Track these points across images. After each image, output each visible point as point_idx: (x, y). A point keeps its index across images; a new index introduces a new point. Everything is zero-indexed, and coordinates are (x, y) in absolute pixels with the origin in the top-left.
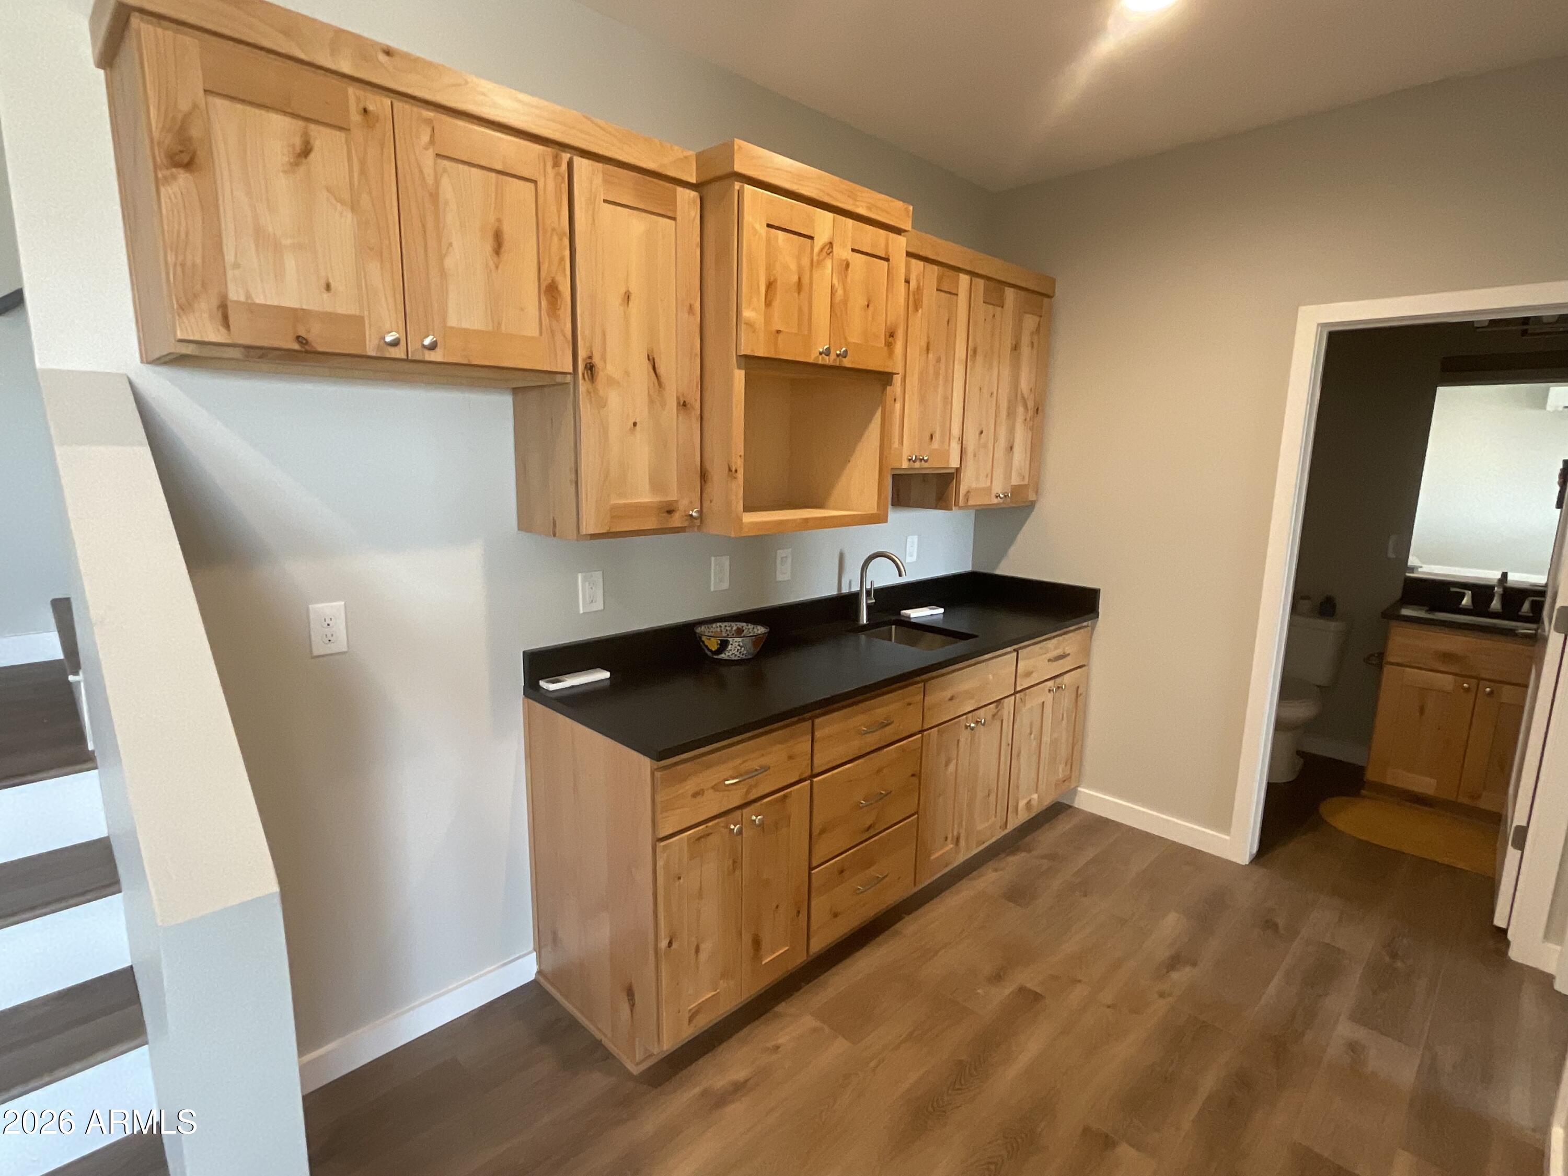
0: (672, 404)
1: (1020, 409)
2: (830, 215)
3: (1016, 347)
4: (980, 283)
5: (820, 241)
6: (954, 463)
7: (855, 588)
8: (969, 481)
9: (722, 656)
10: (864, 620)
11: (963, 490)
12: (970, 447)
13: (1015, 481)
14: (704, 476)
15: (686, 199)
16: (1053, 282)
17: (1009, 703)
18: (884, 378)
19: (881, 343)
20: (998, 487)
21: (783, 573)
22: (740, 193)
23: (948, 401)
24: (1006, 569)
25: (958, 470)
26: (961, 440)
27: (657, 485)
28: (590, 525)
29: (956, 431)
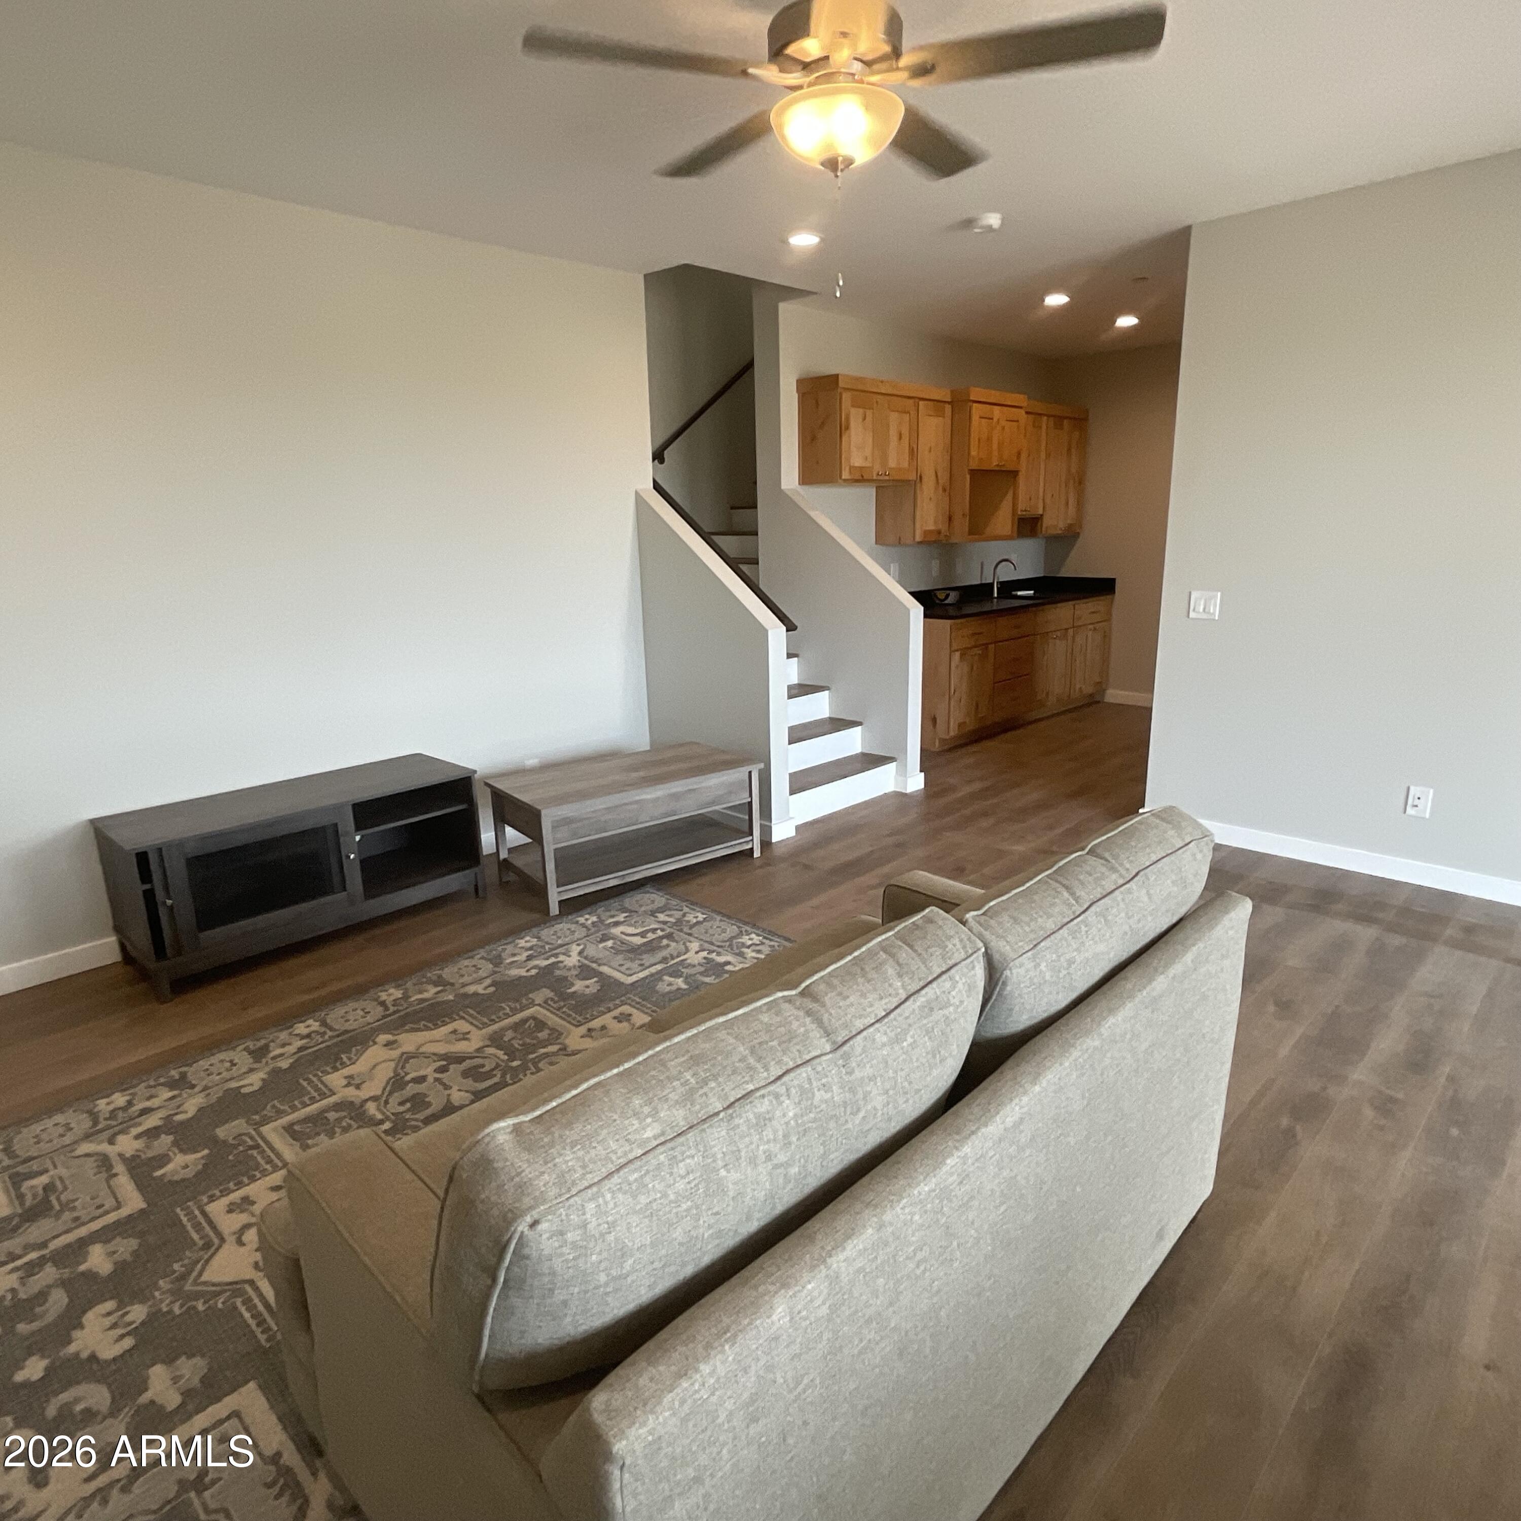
0: (941, 488)
1: (1072, 482)
2: (999, 408)
3: (1069, 450)
4: (1051, 419)
5: (995, 420)
6: (1041, 512)
7: (990, 581)
8: (1047, 522)
9: (946, 602)
10: (996, 595)
11: (1044, 526)
12: (1048, 501)
13: (1069, 522)
14: (950, 519)
15: (948, 408)
16: (1087, 411)
17: (1071, 632)
18: (1014, 474)
19: (1015, 459)
20: (1062, 525)
21: (959, 570)
22: (971, 408)
23: (1038, 481)
24: (1065, 573)
25: (1042, 515)
26: (1044, 500)
27: (935, 522)
28: (918, 539)
29: (1041, 494)
